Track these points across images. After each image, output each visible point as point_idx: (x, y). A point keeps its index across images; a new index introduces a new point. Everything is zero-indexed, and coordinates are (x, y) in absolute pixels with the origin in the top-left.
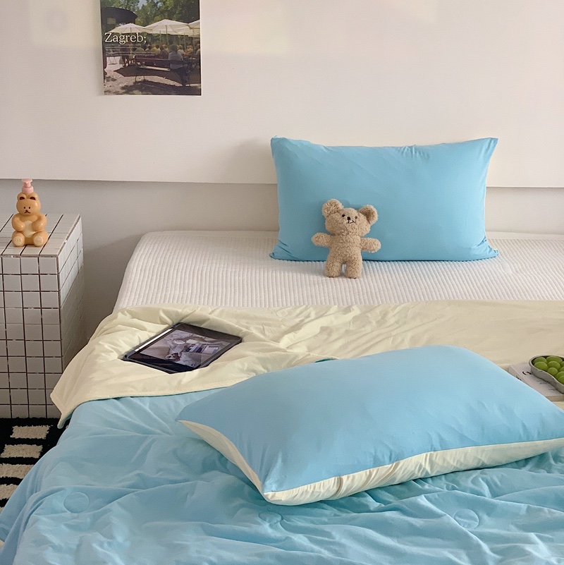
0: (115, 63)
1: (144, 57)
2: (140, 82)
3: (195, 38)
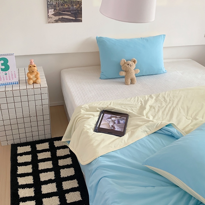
1: (62, 9)
2: (60, 18)
3: (80, 1)
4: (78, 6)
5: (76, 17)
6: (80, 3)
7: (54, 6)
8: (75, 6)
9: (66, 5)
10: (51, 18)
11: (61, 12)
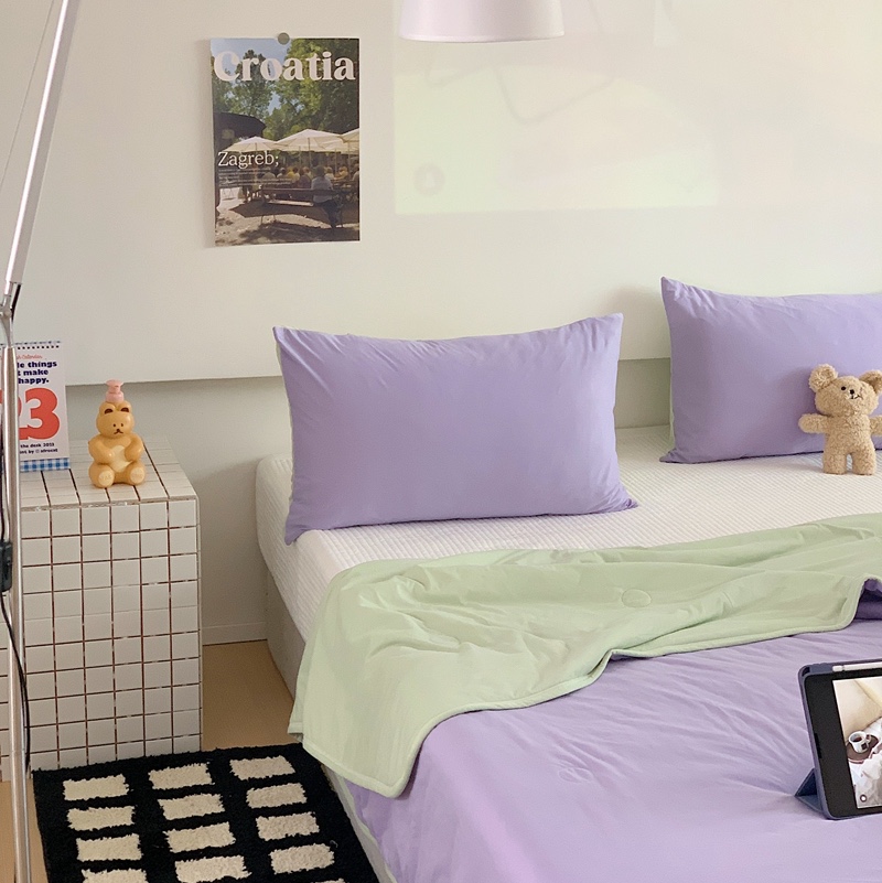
0: (232, 197)
1: (275, 186)
2: (267, 224)
3: (352, 156)
4: (344, 173)
5: (333, 222)
6: (349, 164)
7: (243, 177)
8: (329, 176)
9: (292, 173)
10: (230, 223)
11: (271, 198)
